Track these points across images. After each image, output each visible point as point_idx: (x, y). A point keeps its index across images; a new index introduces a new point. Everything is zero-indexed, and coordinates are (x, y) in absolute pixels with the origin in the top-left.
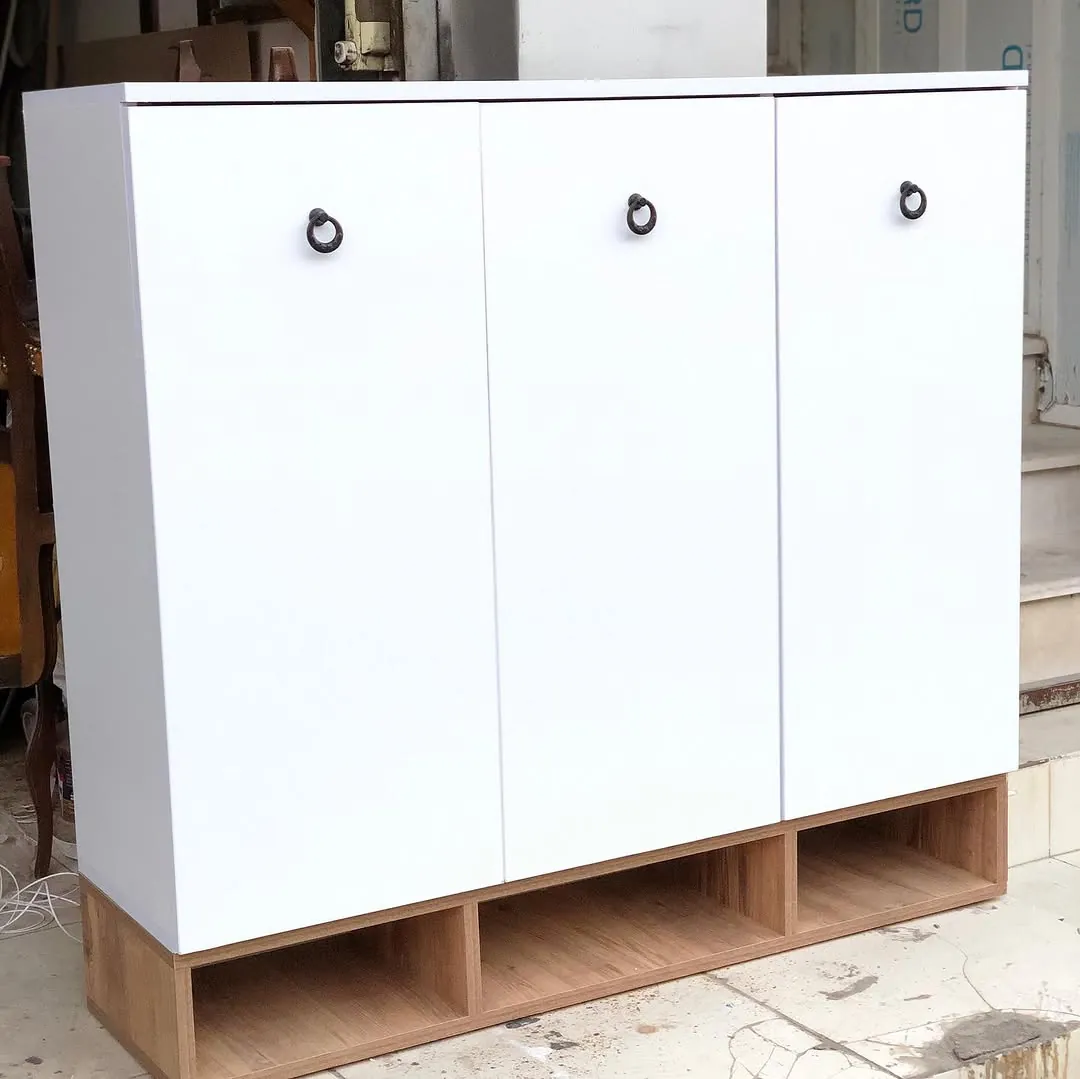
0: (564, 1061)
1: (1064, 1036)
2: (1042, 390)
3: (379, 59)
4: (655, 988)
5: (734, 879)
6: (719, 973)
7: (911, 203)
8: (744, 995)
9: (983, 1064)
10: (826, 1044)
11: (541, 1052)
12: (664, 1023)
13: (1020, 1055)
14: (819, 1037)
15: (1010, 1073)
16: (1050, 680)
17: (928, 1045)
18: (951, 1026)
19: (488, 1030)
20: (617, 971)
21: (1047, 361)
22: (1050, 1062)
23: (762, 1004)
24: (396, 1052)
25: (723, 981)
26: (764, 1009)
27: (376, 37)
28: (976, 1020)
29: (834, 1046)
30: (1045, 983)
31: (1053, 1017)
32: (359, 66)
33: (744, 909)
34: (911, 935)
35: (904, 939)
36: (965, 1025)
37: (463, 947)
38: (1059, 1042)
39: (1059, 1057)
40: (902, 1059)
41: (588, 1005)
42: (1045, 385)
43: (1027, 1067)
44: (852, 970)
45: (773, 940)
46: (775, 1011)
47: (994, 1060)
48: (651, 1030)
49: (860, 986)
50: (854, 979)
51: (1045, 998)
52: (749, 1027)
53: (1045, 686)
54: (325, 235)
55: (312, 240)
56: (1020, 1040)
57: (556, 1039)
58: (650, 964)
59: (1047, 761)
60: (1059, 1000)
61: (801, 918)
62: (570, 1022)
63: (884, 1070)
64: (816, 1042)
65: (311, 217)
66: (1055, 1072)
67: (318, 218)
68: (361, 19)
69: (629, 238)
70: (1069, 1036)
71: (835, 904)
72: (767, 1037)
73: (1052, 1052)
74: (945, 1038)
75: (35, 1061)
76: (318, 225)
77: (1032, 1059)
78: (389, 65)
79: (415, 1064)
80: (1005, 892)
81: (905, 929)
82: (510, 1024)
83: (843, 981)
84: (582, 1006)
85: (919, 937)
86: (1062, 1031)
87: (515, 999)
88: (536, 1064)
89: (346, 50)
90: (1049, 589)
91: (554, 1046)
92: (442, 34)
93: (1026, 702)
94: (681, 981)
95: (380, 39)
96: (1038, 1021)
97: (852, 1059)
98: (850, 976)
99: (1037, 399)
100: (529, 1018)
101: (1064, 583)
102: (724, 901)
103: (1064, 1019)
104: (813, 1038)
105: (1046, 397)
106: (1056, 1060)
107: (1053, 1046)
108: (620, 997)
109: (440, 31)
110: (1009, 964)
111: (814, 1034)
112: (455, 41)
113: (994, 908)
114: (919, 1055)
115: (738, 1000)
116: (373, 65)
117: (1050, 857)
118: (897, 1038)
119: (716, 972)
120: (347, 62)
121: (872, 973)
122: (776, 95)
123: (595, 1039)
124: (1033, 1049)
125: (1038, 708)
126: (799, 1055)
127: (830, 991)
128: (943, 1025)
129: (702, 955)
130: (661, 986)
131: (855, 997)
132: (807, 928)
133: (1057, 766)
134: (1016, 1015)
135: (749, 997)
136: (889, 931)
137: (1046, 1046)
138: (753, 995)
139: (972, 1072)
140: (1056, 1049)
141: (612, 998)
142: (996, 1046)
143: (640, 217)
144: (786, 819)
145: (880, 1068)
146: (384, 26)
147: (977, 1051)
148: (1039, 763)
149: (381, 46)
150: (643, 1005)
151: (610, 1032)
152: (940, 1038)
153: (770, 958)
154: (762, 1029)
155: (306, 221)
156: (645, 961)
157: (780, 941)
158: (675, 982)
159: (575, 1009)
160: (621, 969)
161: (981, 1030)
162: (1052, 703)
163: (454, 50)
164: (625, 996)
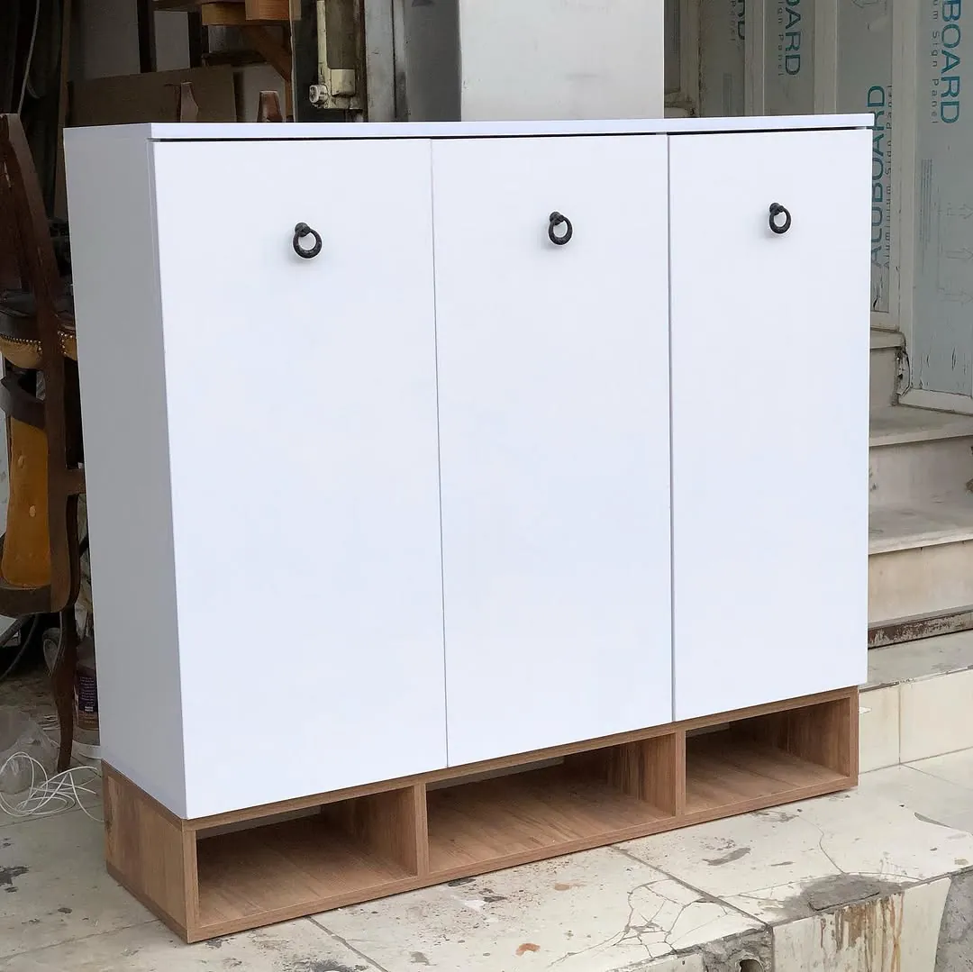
0: (495, 911)
1: (899, 893)
2: (901, 376)
3: (346, 100)
4: (569, 857)
5: (635, 774)
6: (621, 846)
7: (778, 220)
8: (640, 861)
9: (833, 914)
10: (706, 898)
11: (477, 904)
12: (576, 882)
13: (863, 908)
14: (702, 893)
15: (855, 922)
16: (902, 618)
17: (789, 900)
18: (808, 885)
19: (434, 888)
20: (538, 842)
21: (905, 353)
22: (888, 912)
23: (656, 869)
24: (359, 904)
25: (625, 852)
26: (657, 872)
27: (344, 81)
28: (829, 881)
29: (713, 900)
30: (886, 853)
31: (890, 879)
32: (330, 105)
33: (642, 795)
34: (778, 816)
35: (773, 820)
36: (820, 884)
37: (414, 820)
38: (895, 898)
39: (896, 910)
40: (768, 909)
41: (515, 869)
42: (904, 373)
43: (869, 918)
44: (730, 844)
45: (666, 820)
46: (667, 874)
47: (843, 911)
48: (566, 887)
49: (735, 856)
50: (732, 850)
51: (885, 864)
52: (644, 885)
53: (897, 623)
54: (307, 243)
55: (297, 248)
56: (864, 895)
57: (488, 895)
58: (565, 838)
59: (897, 683)
60: (897, 866)
61: (688, 801)
62: (500, 882)
63: (752, 917)
64: (698, 897)
65: (296, 230)
66: (892, 923)
67: (302, 231)
68: (331, 66)
69: (550, 247)
70: (904, 893)
71: (716, 792)
72: (659, 893)
73: (890, 908)
74: (803, 894)
75: (66, 911)
76: (302, 236)
77: (874, 912)
78: (354, 104)
79: (374, 913)
80: (857, 784)
81: (774, 813)
82: (452, 883)
83: (722, 852)
84: (509, 870)
85: (785, 818)
86: (898, 889)
87: (454, 863)
88: (472, 913)
89: (319, 92)
90: (902, 543)
91: (486, 899)
92: (398, 80)
93: (881, 636)
94: (590, 852)
95: (347, 84)
96: (879, 881)
97: (727, 909)
98: (727, 847)
99: (897, 386)
100: (467, 879)
101: (915, 537)
102: (626, 791)
103: (900, 880)
104: (697, 894)
105: (904, 383)
106: (893, 912)
107: (890, 901)
108: (540, 864)
109: (397, 79)
110: (857, 839)
111: (697, 891)
112: (409, 87)
113: (847, 796)
114: (781, 907)
115: (636, 866)
116: (341, 104)
117: (900, 764)
118: (764, 894)
119: (618, 845)
120: (320, 102)
121: (745, 846)
122: (669, 134)
123: (520, 894)
124: (874, 903)
125: (892, 642)
126: (685, 907)
127: (711, 858)
128: (801, 884)
129: (607, 830)
130: (573, 855)
131: (732, 863)
132: (693, 811)
133: (906, 687)
134: (862, 877)
135: (645, 863)
136: (760, 814)
137: (885, 901)
138: (650, 862)
139: (824, 920)
140: (893, 903)
141: (533, 865)
142: (844, 900)
143: (559, 230)
144: (677, 720)
145: (749, 916)
146: (350, 73)
147: (829, 904)
148: (891, 685)
149: (348, 89)
150: (560, 870)
151: (532, 889)
152: (798, 894)
153: (663, 835)
154: (656, 888)
155: (293, 233)
156: (560, 835)
157: (671, 820)
158: (585, 852)
159: (504, 872)
160: (541, 840)
161: (832, 888)
162: (904, 637)
163: (408, 93)
164: (545, 862)
